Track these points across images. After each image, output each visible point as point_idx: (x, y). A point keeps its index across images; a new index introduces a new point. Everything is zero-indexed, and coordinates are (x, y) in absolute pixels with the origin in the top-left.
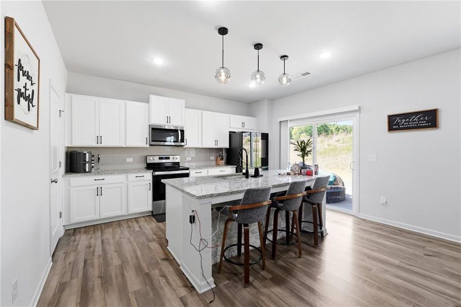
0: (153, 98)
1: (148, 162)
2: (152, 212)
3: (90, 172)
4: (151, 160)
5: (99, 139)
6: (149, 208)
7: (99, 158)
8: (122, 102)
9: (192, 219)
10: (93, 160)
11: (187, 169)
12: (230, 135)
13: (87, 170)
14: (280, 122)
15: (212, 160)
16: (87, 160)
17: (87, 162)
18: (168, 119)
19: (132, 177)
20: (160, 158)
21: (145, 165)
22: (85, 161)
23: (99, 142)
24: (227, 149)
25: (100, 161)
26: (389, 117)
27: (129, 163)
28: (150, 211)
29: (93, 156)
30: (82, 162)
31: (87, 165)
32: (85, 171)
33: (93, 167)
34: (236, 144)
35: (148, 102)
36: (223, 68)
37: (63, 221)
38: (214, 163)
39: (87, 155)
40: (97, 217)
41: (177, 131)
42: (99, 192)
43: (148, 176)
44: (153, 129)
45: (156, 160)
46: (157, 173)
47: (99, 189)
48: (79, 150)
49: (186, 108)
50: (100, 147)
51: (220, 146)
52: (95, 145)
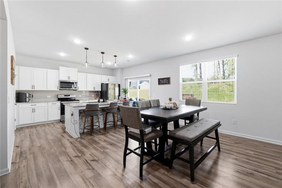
0: (61, 68)
1: (59, 98)
2: (60, 120)
3: (28, 102)
4: (60, 97)
5: (33, 87)
6: (59, 118)
7: (33, 96)
8: (45, 70)
9: (72, 115)
10: (30, 97)
11: (79, 100)
12: (101, 85)
13: (27, 101)
14: (125, 79)
15: (93, 97)
16: (27, 96)
17: (27, 97)
18: (69, 78)
19: (50, 104)
20: (65, 96)
21: (57, 99)
22: (26, 97)
23: (33, 88)
24: (100, 91)
25: (33, 97)
26: (159, 79)
27: (49, 98)
28: (59, 120)
29: (30, 95)
30: (25, 97)
31: (27, 99)
32: (26, 101)
33: (30, 100)
34: (104, 89)
35: (58, 69)
36: (87, 62)
37: (16, 124)
38: (94, 98)
39: (27, 94)
40: (33, 122)
41: (74, 83)
42: (34, 111)
43: (58, 104)
44: (61, 82)
45: (63, 97)
46: (62, 102)
47: (34, 109)
48: (23, 92)
49: (78, 72)
50: (34, 91)
51: (96, 90)
52: (31, 89)
